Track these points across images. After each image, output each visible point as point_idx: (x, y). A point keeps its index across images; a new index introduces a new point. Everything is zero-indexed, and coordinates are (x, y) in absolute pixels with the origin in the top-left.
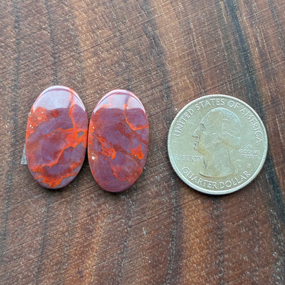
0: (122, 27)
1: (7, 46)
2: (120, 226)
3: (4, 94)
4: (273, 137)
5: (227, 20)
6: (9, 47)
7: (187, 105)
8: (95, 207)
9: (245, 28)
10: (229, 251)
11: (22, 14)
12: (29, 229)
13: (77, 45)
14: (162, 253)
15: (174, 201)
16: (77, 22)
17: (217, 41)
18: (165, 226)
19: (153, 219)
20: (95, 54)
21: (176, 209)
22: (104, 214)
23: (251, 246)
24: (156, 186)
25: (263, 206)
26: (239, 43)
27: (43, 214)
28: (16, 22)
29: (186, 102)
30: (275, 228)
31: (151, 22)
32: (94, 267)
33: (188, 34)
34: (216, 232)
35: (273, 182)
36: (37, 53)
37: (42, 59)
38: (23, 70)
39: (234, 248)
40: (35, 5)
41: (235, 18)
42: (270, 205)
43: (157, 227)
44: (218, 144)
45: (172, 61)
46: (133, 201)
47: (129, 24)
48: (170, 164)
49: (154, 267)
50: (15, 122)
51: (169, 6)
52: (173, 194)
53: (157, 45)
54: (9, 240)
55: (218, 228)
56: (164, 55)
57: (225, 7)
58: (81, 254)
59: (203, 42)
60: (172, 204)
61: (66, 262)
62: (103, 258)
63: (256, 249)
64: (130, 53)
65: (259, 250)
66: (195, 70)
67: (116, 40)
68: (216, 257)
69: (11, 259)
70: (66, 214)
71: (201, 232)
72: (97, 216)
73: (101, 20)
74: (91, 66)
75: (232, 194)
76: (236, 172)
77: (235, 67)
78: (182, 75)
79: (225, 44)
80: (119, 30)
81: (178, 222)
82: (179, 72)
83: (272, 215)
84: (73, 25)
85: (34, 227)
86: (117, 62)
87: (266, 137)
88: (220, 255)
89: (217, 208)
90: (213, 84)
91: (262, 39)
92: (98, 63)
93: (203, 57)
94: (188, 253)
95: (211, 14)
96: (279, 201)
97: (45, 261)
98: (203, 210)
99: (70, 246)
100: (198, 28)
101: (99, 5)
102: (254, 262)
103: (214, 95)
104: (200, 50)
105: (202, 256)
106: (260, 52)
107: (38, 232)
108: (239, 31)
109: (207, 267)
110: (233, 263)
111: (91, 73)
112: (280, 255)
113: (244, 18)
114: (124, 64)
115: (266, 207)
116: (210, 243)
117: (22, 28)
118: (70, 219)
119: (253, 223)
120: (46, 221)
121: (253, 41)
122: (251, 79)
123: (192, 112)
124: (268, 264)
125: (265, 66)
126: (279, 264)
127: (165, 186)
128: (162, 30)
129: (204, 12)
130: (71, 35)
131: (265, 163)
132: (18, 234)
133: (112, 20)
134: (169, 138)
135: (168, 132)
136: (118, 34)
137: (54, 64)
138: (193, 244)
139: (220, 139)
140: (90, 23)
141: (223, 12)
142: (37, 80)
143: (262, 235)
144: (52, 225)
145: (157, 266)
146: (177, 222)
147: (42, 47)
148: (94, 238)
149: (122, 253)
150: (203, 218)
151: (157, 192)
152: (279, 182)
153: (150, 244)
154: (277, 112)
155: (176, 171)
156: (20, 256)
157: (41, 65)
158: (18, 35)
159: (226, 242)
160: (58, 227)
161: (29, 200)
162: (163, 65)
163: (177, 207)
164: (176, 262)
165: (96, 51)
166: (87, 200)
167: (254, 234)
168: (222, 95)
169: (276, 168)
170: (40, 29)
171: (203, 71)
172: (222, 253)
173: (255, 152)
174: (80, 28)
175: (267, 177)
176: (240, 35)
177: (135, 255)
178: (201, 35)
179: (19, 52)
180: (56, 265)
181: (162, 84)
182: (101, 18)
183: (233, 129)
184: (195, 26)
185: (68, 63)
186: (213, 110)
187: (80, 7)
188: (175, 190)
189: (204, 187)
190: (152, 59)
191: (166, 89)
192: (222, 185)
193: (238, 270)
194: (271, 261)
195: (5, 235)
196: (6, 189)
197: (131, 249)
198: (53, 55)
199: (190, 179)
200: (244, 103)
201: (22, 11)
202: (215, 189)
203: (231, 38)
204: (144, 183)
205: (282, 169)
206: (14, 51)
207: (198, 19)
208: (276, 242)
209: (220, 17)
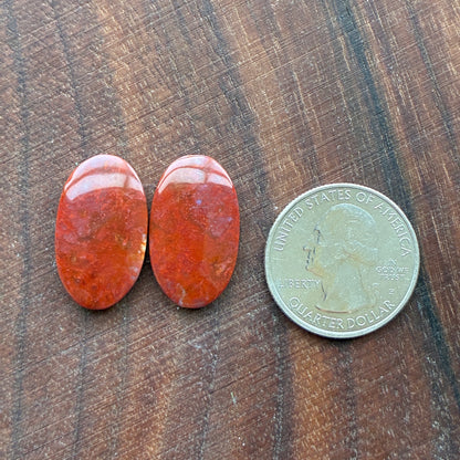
0: (187, 83)
1: (8, 120)
2: (196, 391)
3: (7, 196)
4: (427, 245)
5: (351, 64)
6: (11, 121)
7: (293, 202)
8: (155, 365)
9: (380, 77)
10: (364, 423)
11: (29, 68)
12: (56, 402)
13: (118, 113)
14: (262, 431)
15: (277, 350)
16: (117, 78)
17: (337, 99)
18: (265, 389)
19: (247, 378)
20: (147, 127)
21: (282, 362)
22: (171, 374)
23: (399, 414)
24: (250, 328)
25: (415, 352)
26: (371, 101)
27: (76, 378)
28: (20, 81)
29: (291, 196)
30: (435, 385)
31: (232, 73)
32: (159, 457)
33: (290, 90)
34: (344, 396)
35: (429, 315)
36: (56, 129)
37: (63, 139)
38: (34, 157)
39: (373, 417)
40: (49, 54)
41: (362, 61)
42: (426, 350)
43: (253, 391)
44: (342, 260)
45: (267, 133)
46: (214, 352)
47: (197, 78)
48: (269, 293)
49: (250, 452)
50: (27, 239)
51: (259, 47)
52: (276, 339)
53: (243, 109)
54: (25, 419)
55: (348, 389)
56: (255, 125)
57: (347, 45)
58: (137, 438)
59: (314, 100)
60: (276, 355)
61: (115, 451)
62: (171, 442)
63: (407, 418)
64: (202, 124)
65: (411, 419)
66: (304, 146)
67: (177, 104)
68: (345, 433)
69: (30, 449)
70: (111, 377)
71: (321, 395)
72: (161, 378)
73: (153, 73)
74: (140, 147)
75: (366, 336)
76: (373, 301)
77: (365, 139)
78: (283, 155)
79: (348, 103)
80: (182, 89)
81: (285, 381)
82: (278, 150)
83: (429, 365)
84: (110, 83)
85: (63, 399)
86: (181, 138)
87: (417, 245)
88: (351, 429)
89: (344, 359)
90: (331, 167)
91: (406, 94)
92: (151, 140)
93: (315, 126)
94: (302, 428)
95: (325, 56)
96: (439, 343)
97: (83, 450)
98: (323, 361)
99: (119, 425)
100: (305, 80)
101: (149, 49)
102: (404, 437)
103: (334, 185)
104: (310, 115)
105: (323, 432)
106: (403, 114)
107: (69, 407)
108: (370, 82)
109: (331, 449)
110: (372, 442)
111: (141, 157)
112: (444, 425)
113: (376, 61)
114: (192, 141)
115: (419, 353)
116: (335, 412)
117: (30, 90)
118: (117, 384)
119: (400, 378)
120: (81, 390)
121: (393, 97)
122: (391, 156)
123: (301, 212)
124: (425, 439)
125: (411, 135)
126: (442, 439)
127: (263, 328)
128: (250, 84)
129: (314, 54)
130: (107, 99)
131: (417, 286)
132: (39, 411)
133: (170, 73)
134: (267, 254)
135: (265, 244)
136: (180, 94)
137: (83, 144)
138: (309, 414)
139: (345, 252)
140: (136, 79)
141: (344, 53)
142: (57, 171)
143: (415, 396)
144: (90, 395)
145: (254, 450)
146: (283, 383)
147: (63, 120)
148: (157, 412)
149: (201, 433)
150: (323, 375)
151: (251, 338)
152: (438, 314)
153: (244, 418)
154: (432, 206)
155: (279, 303)
156: (43, 444)
157: (62, 148)
158: (24, 101)
159: (360, 410)
160: (100, 397)
161: (54, 358)
162: (254, 140)
163: (283, 359)
164: (284, 442)
165: (148, 122)
166: (143, 354)
167: (402, 394)
168: (346, 184)
169: (434, 293)
170: (59, 90)
171: (315, 147)
172: (354, 427)
173: (401, 270)
174: (121, 87)
175: (420, 307)
176: (372, 89)
177: (220, 435)
178: (311, 91)
179: (28, 129)
180: (100, 455)
181: (252, 170)
182: (154, 70)
183: (366, 237)
184: (301, 78)
185: (105, 142)
186: (334, 208)
187: (120, 54)
188: (279, 333)
189: (323, 328)
190: (236, 131)
191: (260, 177)
192: (352, 323)
193: (379, 451)
194: (430, 434)
195: (19, 413)
196: (17, 343)
197: (215, 427)
198: (81, 131)
199: (301, 316)
200: (381, 195)
201: (29, 64)
202: (341, 330)
203: (358, 93)
204: (230, 324)
205: (443, 294)
206: (20, 128)
207: (306, 66)
208: (436, 406)
209: (339, 61)
